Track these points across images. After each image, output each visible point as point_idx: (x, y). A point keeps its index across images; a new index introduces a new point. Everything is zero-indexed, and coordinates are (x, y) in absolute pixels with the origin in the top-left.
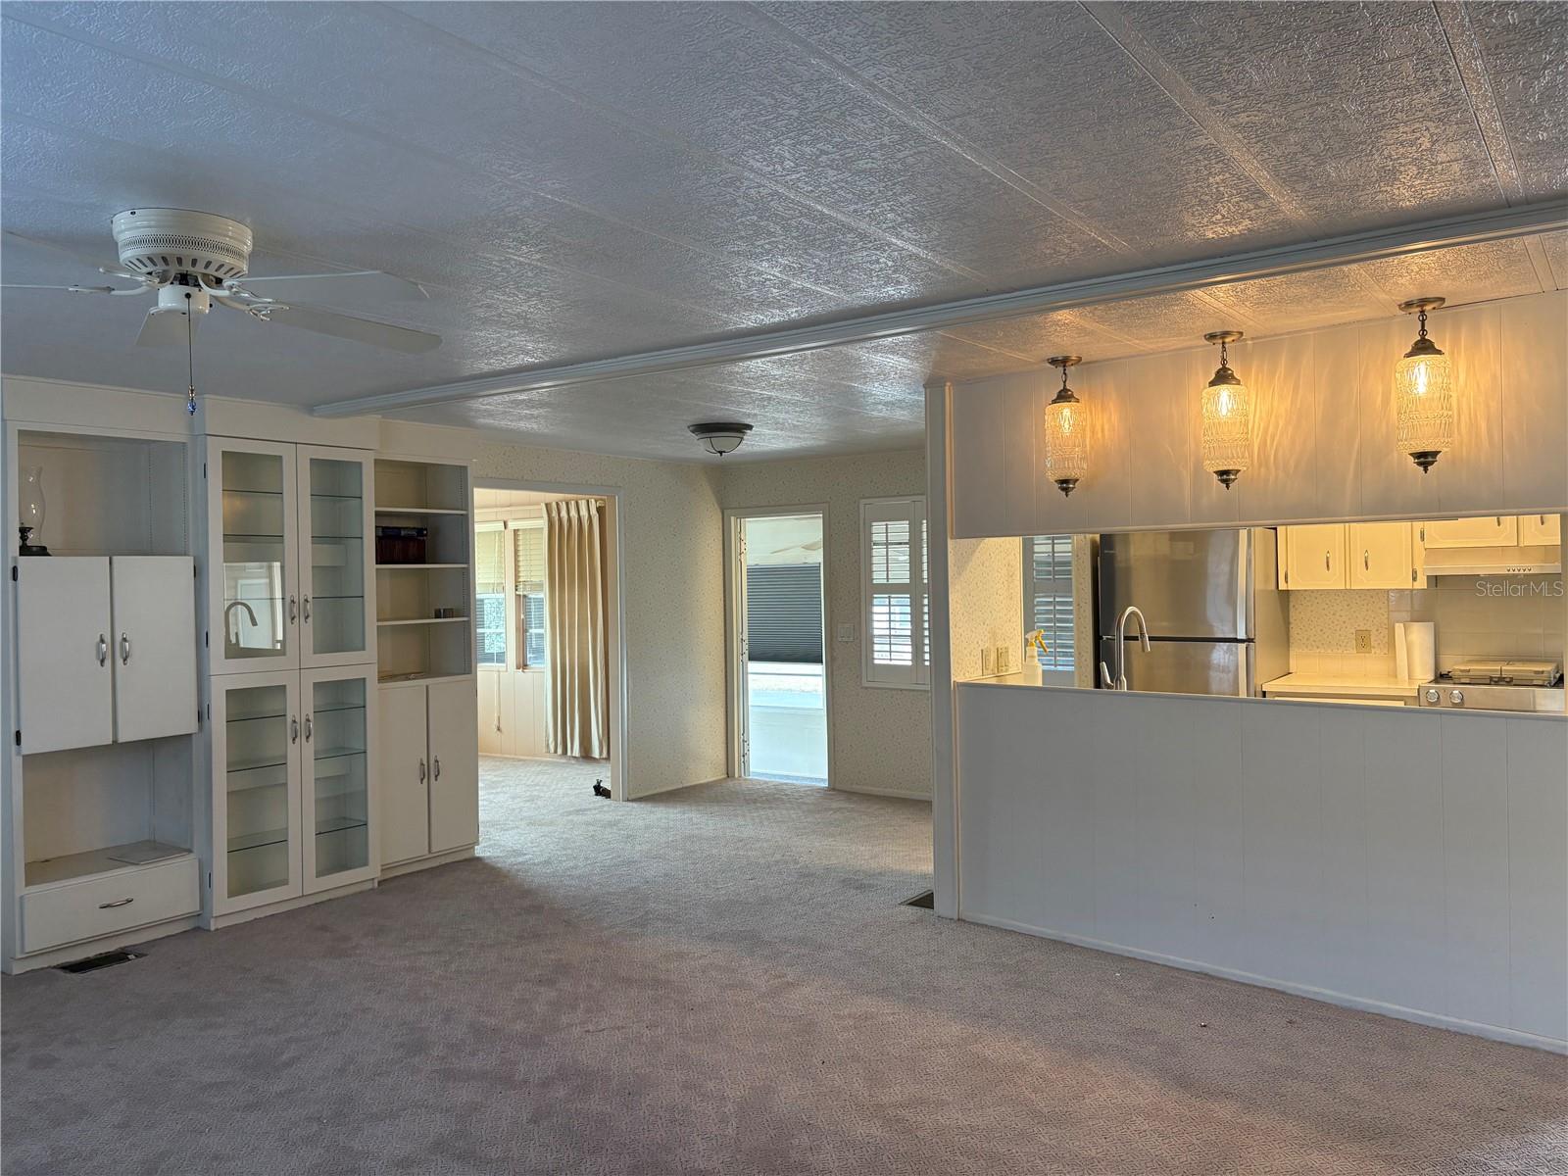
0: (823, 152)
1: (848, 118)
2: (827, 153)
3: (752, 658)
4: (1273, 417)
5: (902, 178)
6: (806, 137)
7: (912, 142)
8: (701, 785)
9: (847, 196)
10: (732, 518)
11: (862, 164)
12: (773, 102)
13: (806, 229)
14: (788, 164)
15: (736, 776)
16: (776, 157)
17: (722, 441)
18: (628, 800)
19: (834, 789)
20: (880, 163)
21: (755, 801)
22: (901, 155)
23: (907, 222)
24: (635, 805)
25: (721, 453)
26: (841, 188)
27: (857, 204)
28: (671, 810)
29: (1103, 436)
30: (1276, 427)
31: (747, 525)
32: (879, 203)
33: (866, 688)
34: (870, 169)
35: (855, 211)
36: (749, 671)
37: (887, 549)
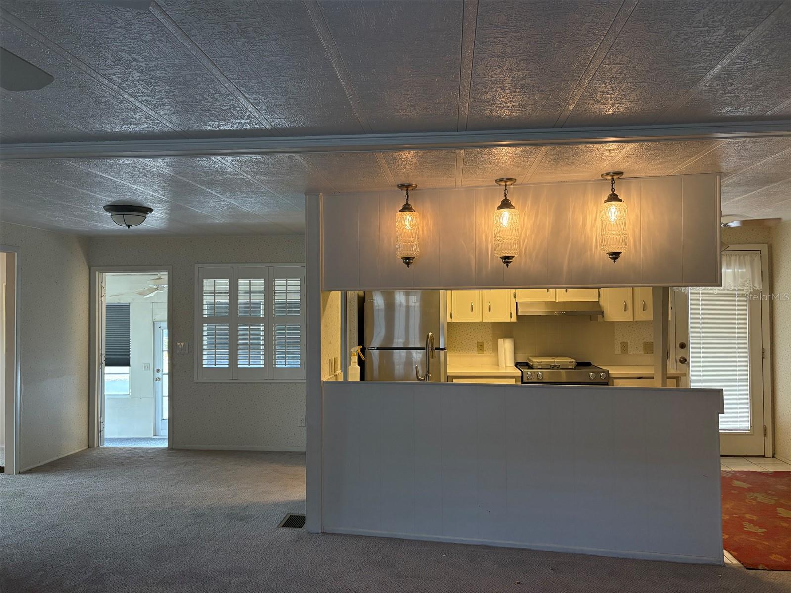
0: (135, 60)
1: (157, 42)
2: (137, 61)
3: (109, 364)
4: (524, 229)
5: (181, 87)
6: (126, 48)
7: (193, 67)
8: (73, 455)
9: (144, 90)
10: (97, 272)
11: (158, 73)
12: (110, 20)
13: (111, 105)
14: (109, 62)
15: (96, 446)
16: (102, 56)
17: (131, 217)
18: (19, 473)
19: (172, 449)
20: (169, 74)
21: (122, 464)
22: (183, 73)
23: (177, 112)
24: (28, 476)
25: (129, 226)
26: (141, 85)
27: (148, 96)
28: (59, 478)
29: (423, 233)
30: (526, 234)
31: (107, 277)
32: (163, 98)
33: (197, 383)
34: (163, 77)
35: (146, 100)
36: (106, 372)
37: (214, 295)
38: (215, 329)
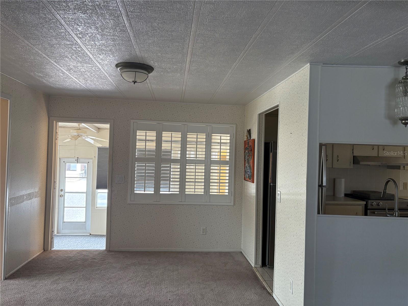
10: (54, 121)
15: (49, 249)
18: (6, 279)
19: (110, 251)
33: (130, 204)
37: (146, 143)
38: (145, 166)
